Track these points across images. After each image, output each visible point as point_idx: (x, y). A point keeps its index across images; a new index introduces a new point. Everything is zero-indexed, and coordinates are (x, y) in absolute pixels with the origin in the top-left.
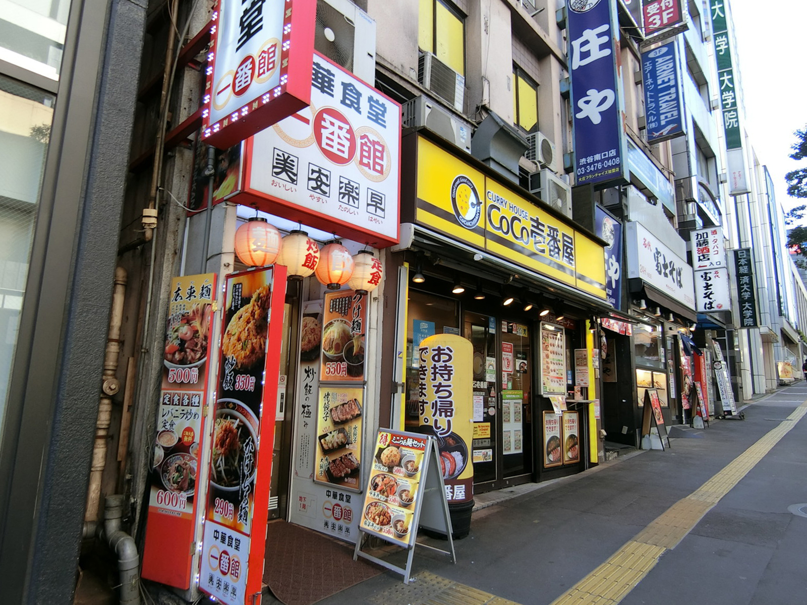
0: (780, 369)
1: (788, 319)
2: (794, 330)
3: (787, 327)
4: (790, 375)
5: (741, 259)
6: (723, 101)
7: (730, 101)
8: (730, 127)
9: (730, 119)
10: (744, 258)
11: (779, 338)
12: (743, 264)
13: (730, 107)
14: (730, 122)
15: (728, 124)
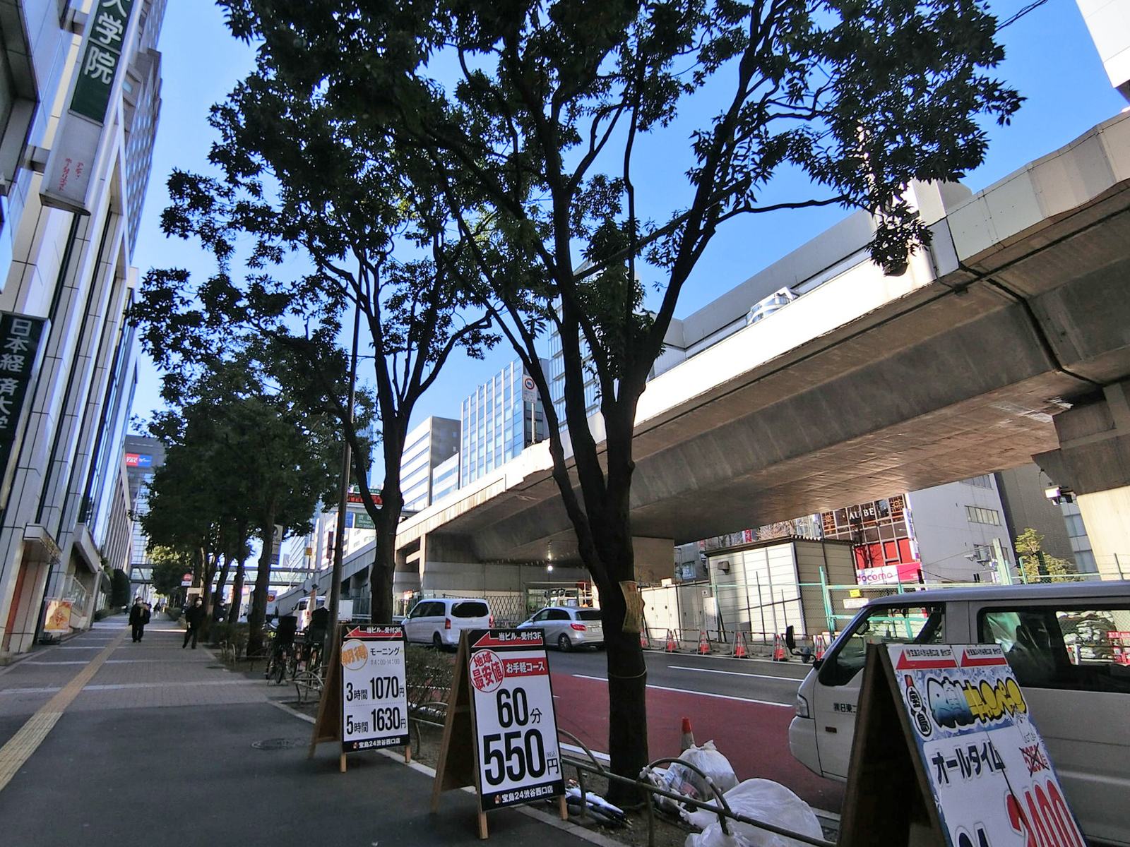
0: (50, 613)
1: (93, 531)
2: (97, 551)
3: (85, 541)
4: (65, 624)
5: (15, 337)
6: (96, 24)
7: (111, 35)
8: (94, 76)
9: (98, 61)
10: (22, 338)
11: (65, 557)
12: (15, 349)
13: (108, 45)
14: (96, 69)
15: (92, 68)
